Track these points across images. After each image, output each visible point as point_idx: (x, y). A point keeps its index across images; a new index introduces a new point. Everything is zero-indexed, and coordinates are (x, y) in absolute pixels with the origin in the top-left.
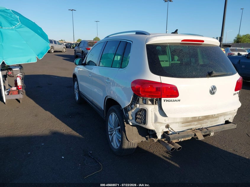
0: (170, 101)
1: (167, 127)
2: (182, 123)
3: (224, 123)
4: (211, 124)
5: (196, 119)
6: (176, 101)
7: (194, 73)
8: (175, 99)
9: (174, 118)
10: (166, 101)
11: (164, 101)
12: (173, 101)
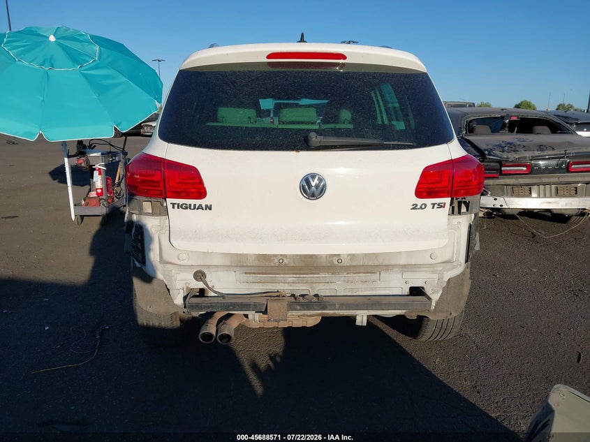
0: (186, 208)
1: (199, 275)
2: (246, 273)
3: (407, 291)
4: (351, 289)
5: (273, 265)
6: (200, 207)
7: (257, 139)
8: (198, 202)
9: (205, 254)
10: (176, 206)
11: (173, 207)
12: (194, 208)
